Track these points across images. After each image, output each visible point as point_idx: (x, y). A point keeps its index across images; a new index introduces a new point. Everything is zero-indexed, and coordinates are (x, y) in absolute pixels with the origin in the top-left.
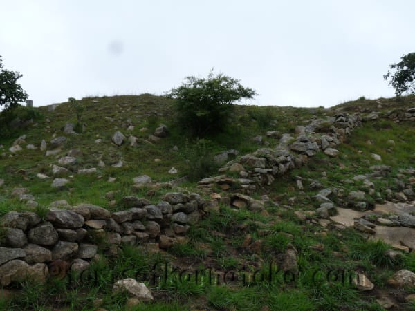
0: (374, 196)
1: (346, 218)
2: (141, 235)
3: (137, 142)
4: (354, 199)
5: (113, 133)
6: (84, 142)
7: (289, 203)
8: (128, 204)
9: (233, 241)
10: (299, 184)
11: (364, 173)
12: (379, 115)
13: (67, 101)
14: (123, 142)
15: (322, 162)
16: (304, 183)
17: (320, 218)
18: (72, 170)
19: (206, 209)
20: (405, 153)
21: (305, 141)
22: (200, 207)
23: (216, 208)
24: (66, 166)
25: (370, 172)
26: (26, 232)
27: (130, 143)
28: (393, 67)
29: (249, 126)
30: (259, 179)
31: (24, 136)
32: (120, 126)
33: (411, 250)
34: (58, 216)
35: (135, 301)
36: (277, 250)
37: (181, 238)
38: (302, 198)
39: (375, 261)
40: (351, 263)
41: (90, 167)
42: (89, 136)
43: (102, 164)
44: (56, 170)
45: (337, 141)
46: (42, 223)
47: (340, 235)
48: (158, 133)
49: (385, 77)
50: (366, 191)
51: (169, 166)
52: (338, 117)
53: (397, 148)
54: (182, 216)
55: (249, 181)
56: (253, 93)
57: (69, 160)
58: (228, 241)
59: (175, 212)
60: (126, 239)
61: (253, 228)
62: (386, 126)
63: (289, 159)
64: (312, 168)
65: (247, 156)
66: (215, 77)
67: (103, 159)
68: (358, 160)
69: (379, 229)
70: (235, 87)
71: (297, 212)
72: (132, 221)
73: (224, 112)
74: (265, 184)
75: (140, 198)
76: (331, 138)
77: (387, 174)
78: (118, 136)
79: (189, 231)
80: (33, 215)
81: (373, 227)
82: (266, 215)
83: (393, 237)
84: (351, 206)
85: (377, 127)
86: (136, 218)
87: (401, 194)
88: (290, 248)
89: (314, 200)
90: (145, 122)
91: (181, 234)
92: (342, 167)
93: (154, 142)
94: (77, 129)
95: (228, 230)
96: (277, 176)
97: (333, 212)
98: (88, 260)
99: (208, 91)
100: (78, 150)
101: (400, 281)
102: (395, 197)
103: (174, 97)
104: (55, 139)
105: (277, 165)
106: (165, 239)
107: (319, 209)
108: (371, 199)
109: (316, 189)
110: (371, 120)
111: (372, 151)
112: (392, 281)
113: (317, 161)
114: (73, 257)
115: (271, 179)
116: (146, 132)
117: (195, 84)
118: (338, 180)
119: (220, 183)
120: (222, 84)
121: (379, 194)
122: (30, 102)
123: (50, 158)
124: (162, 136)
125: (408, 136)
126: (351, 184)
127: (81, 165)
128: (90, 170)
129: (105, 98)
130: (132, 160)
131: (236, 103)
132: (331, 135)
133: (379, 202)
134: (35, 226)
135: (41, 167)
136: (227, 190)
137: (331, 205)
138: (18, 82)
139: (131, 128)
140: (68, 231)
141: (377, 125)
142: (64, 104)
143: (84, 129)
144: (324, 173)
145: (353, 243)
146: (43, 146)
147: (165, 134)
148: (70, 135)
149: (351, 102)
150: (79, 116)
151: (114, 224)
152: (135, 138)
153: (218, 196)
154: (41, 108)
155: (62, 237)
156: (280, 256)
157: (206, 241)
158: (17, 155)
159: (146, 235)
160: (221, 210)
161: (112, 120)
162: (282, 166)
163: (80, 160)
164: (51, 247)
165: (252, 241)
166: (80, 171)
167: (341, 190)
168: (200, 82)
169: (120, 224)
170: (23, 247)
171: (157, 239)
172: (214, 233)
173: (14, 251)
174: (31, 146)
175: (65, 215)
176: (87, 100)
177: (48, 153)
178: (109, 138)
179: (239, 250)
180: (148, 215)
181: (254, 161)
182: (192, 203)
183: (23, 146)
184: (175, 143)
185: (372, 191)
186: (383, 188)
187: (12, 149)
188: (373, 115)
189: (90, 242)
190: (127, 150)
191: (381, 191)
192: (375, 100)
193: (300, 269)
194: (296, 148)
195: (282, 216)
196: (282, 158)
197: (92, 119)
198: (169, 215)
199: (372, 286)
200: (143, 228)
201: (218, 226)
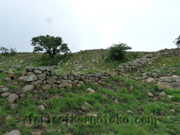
0: (160, 75)
1: (150, 80)
2: (93, 80)
3: (99, 62)
4: (154, 75)
5: (92, 59)
6: (85, 62)
7: (134, 76)
8: (90, 73)
9: (117, 83)
10: (138, 71)
11: (158, 69)
12: (168, 53)
13: (80, 51)
14: (95, 62)
15: (146, 66)
16: (140, 71)
17: (142, 79)
18: (81, 69)
19: (111, 76)
20: (174, 64)
21: (142, 60)
22: (109, 75)
23: (114, 76)
24: (79, 68)
25: (160, 68)
26: (68, 77)
27: (96, 62)
28: (176, 39)
29: (130, 57)
30: (127, 70)
31: (69, 61)
32: (94, 58)
33: (166, 88)
34: (74, 74)
35: (91, 93)
36: (128, 86)
37: (104, 82)
38: (138, 74)
39: (155, 90)
40: (148, 90)
41: (85, 69)
42: (86, 61)
43: (89, 68)
44: (77, 69)
45: (153, 61)
46: (71, 75)
47: (147, 84)
48: (104, 59)
49: (174, 42)
50: (158, 73)
51: (107, 68)
52: (154, 54)
53: (172, 63)
54: (104, 77)
55: (124, 70)
56: (131, 48)
57: (80, 67)
58: (116, 83)
59: (102, 76)
60: (90, 81)
61: (123, 81)
62: (169, 56)
63: (136, 65)
64: (143, 67)
65: (124, 64)
66: (120, 43)
67: (89, 67)
68: (158, 66)
69: (158, 82)
70: (126, 46)
71: (136, 78)
72: (91, 77)
73: (123, 54)
74: (129, 71)
75: (94, 72)
76: (150, 60)
77: (165, 69)
78: (94, 60)
79: (106, 81)
80: (69, 74)
81: (157, 82)
82: (127, 78)
83: (162, 85)
84: (152, 77)
85: (167, 57)
86: (92, 76)
87: (168, 75)
88: (131, 85)
89: (141, 75)
90: (101, 56)
91: (104, 81)
92: (152, 67)
93: (103, 62)
94: (83, 59)
95: (116, 81)
96: (132, 69)
97: (146, 78)
98: (81, 84)
99: (118, 48)
100: (83, 64)
101: (161, 95)
102: (166, 75)
103: (109, 49)
104: (77, 61)
105: (132, 66)
106: (99, 82)
107: (142, 77)
108: (158, 75)
109: (143, 72)
110: (165, 55)
111: (163, 63)
112: (158, 94)
113: (145, 66)
114: (77, 83)
115: (130, 70)
116: (101, 59)
117: (115, 46)
118: (150, 70)
119: (116, 70)
120: (122, 46)
121: (161, 74)
122: (71, 52)
123: (75, 66)
124: (105, 60)
125: (176, 59)
126: (153, 71)
127: (83, 68)
128: (86, 69)
129: (90, 50)
130: (97, 67)
131: (126, 51)
132: (151, 59)
133: (161, 76)
134: (69, 76)
135: (73, 69)
136: (118, 72)
137: (146, 76)
138: (67, 46)
139: (97, 58)
140: (76, 78)
141: (167, 56)
142: (79, 52)
143: (84, 59)
144: (147, 69)
145: (150, 86)
146: (74, 63)
147: (106, 60)
148: (81, 60)
149: (162, 50)
150: (83, 55)
151: (87, 77)
152: (98, 61)
153: (115, 73)
154: (73, 53)
155: (75, 79)
156: (128, 87)
157: (110, 83)
158: (67, 66)
159: (94, 80)
160: (115, 77)
161: (92, 56)
162: (134, 66)
163: (83, 67)
164: (73, 81)
165: (122, 84)
166: (83, 70)
167: (150, 73)
168: (116, 45)
169: (88, 77)
170: (67, 80)
171: (97, 82)
172: (112, 81)
173: (65, 80)
174: (71, 63)
175: (76, 74)
176: (86, 51)
177: (75, 65)
178: (91, 61)
179: (118, 85)
180: (95, 76)
181: (125, 65)
182: (107, 74)
183: (69, 63)
184: (109, 62)
185: (159, 73)
186: (163, 73)
187: (66, 64)
188: (166, 53)
189: (81, 81)
190: (96, 64)
191: (162, 73)
192: (170, 49)
193: (133, 90)
194: (139, 62)
195: (132, 79)
196: (134, 64)
197: (87, 56)
198: (101, 76)
199: (153, 95)
200: (94, 78)
201: (113, 80)
